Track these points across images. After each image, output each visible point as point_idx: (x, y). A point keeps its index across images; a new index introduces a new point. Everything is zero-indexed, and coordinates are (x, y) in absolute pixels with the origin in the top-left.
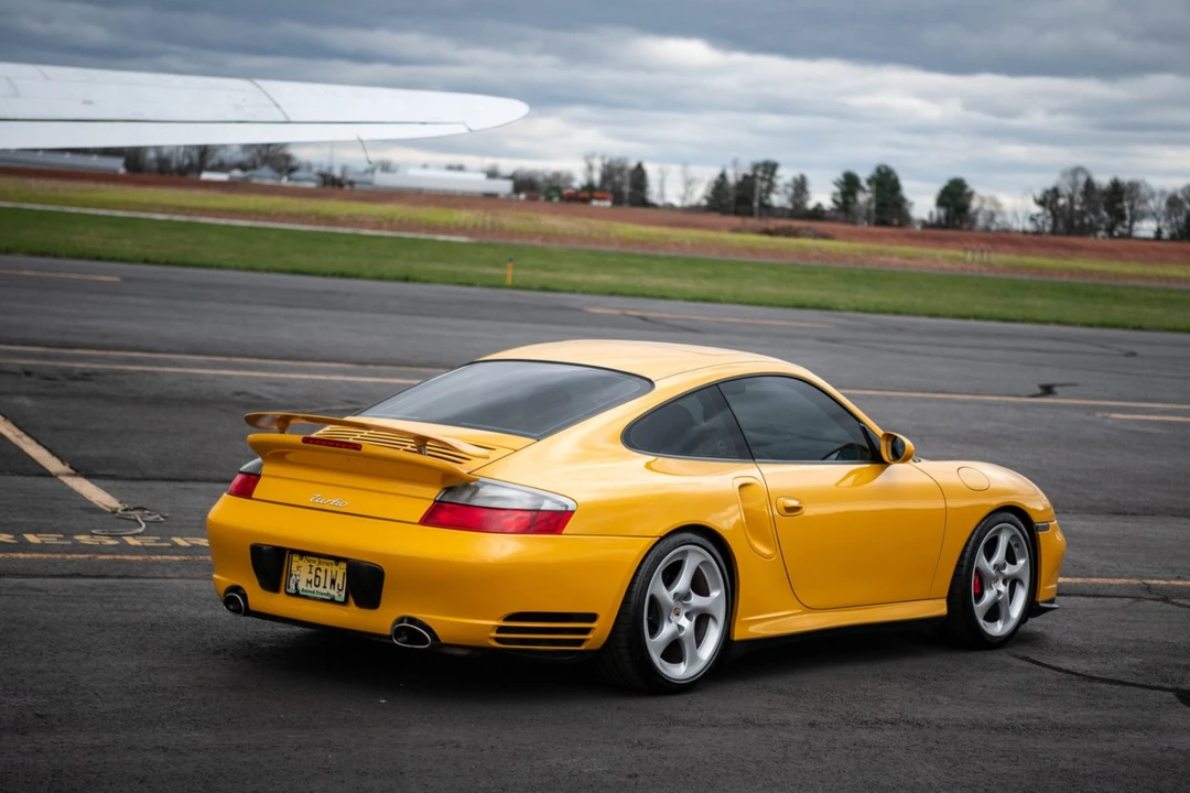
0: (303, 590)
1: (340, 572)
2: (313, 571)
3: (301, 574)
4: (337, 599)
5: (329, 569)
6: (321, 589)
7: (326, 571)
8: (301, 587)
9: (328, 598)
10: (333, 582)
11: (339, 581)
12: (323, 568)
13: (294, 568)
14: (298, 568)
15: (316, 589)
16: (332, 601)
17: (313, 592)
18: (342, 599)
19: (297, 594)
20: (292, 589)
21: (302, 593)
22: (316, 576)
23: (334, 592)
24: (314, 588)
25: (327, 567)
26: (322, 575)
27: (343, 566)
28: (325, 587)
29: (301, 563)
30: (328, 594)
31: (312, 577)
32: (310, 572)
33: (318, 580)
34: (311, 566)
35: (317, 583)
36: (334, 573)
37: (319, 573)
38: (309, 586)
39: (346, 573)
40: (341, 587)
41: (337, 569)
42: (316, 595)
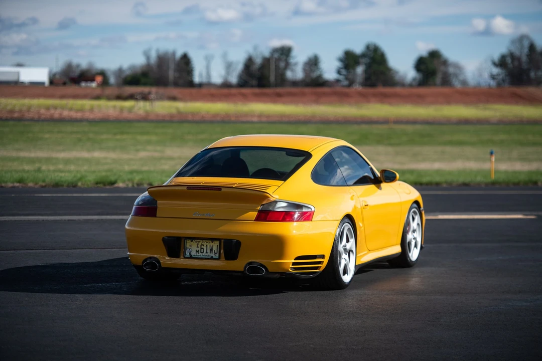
0: (194, 255)
1: (215, 246)
2: (199, 246)
3: (192, 248)
4: (214, 257)
5: (208, 244)
7: (207, 246)
9: (209, 257)
10: (211, 250)
11: (215, 249)
12: (205, 244)
13: (188, 245)
14: (190, 245)
15: (202, 254)
16: (212, 258)
17: (200, 255)
18: (218, 257)
19: (191, 257)
20: (188, 254)
21: (193, 257)
22: (201, 248)
23: (213, 255)
24: (200, 254)
26: (205, 248)
27: (217, 243)
28: (207, 253)
29: (192, 243)
30: (209, 256)
31: (199, 249)
32: (198, 247)
33: (202, 250)
34: (198, 244)
35: (202, 251)
36: (212, 246)
37: (202, 247)
38: (197, 253)
39: (218, 245)
40: (216, 252)
41: (213, 244)
42: (201, 257)
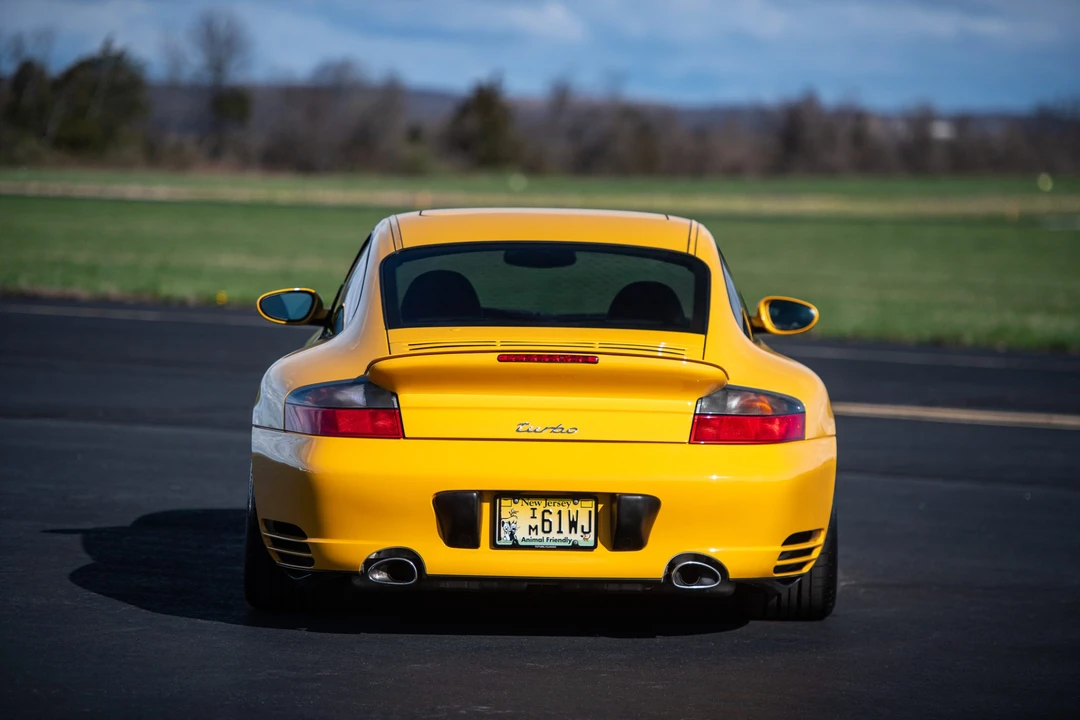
0: (524, 539)
1: (584, 511)
2: (538, 514)
3: (520, 519)
4: (582, 543)
5: (564, 510)
6: (554, 535)
7: (560, 512)
8: (519, 536)
9: (566, 544)
10: (573, 524)
11: (583, 521)
12: (554, 509)
13: (505, 513)
14: (513, 514)
15: (546, 536)
16: (575, 547)
17: (541, 540)
18: (591, 543)
19: (515, 546)
20: (506, 539)
21: (521, 543)
22: (544, 521)
23: (577, 537)
24: (541, 535)
25: (561, 508)
26: (554, 519)
27: (589, 504)
28: (560, 532)
29: (516, 507)
30: (565, 540)
31: (538, 522)
32: (533, 517)
33: (547, 524)
34: (534, 509)
35: (547, 529)
36: (573, 513)
37: (547, 516)
38: (533, 533)
39: (593, 510)
40: (586, 530)
41: (578, 507)
42: (545, 543)
